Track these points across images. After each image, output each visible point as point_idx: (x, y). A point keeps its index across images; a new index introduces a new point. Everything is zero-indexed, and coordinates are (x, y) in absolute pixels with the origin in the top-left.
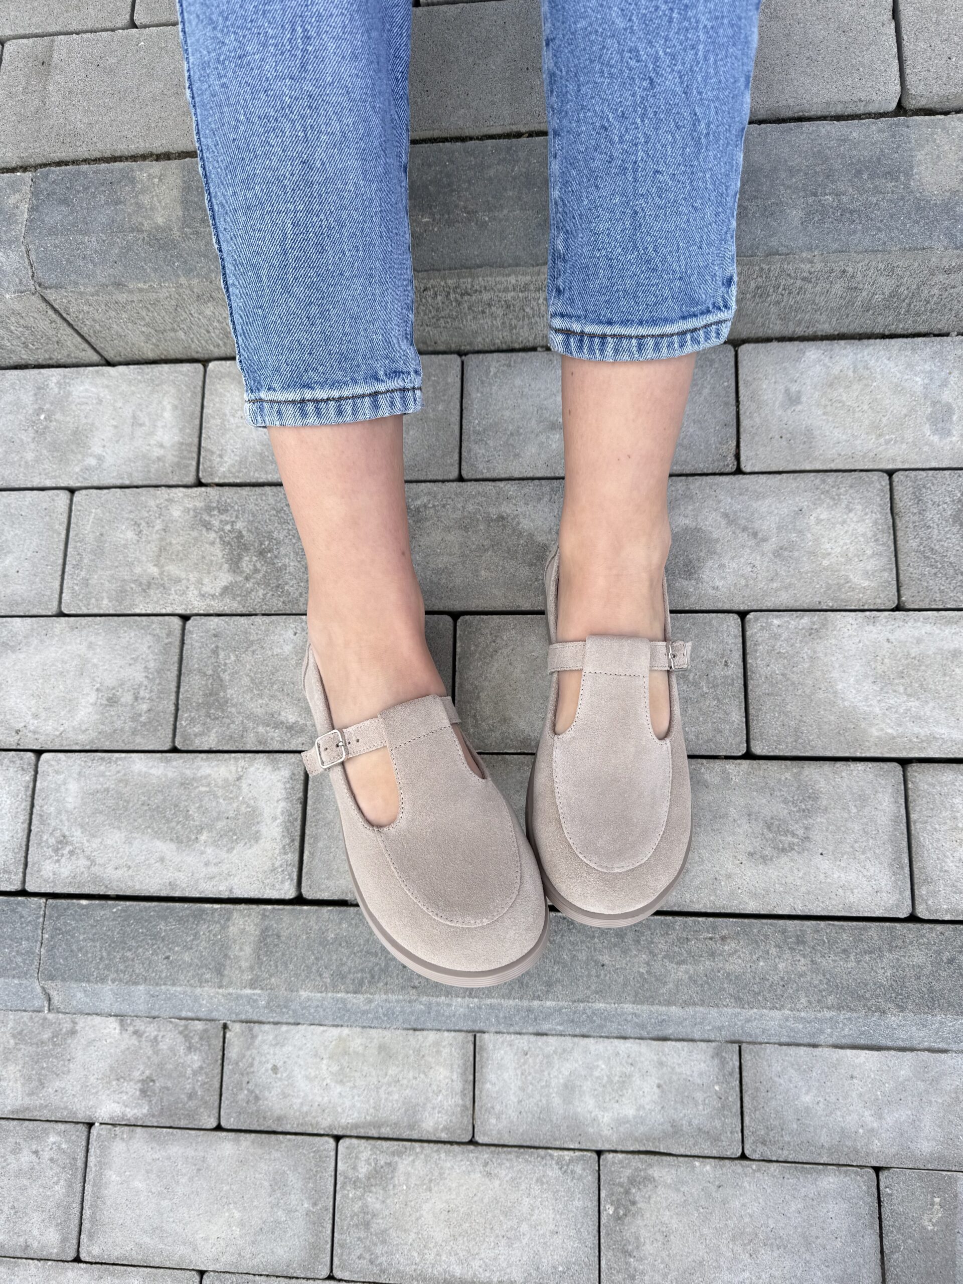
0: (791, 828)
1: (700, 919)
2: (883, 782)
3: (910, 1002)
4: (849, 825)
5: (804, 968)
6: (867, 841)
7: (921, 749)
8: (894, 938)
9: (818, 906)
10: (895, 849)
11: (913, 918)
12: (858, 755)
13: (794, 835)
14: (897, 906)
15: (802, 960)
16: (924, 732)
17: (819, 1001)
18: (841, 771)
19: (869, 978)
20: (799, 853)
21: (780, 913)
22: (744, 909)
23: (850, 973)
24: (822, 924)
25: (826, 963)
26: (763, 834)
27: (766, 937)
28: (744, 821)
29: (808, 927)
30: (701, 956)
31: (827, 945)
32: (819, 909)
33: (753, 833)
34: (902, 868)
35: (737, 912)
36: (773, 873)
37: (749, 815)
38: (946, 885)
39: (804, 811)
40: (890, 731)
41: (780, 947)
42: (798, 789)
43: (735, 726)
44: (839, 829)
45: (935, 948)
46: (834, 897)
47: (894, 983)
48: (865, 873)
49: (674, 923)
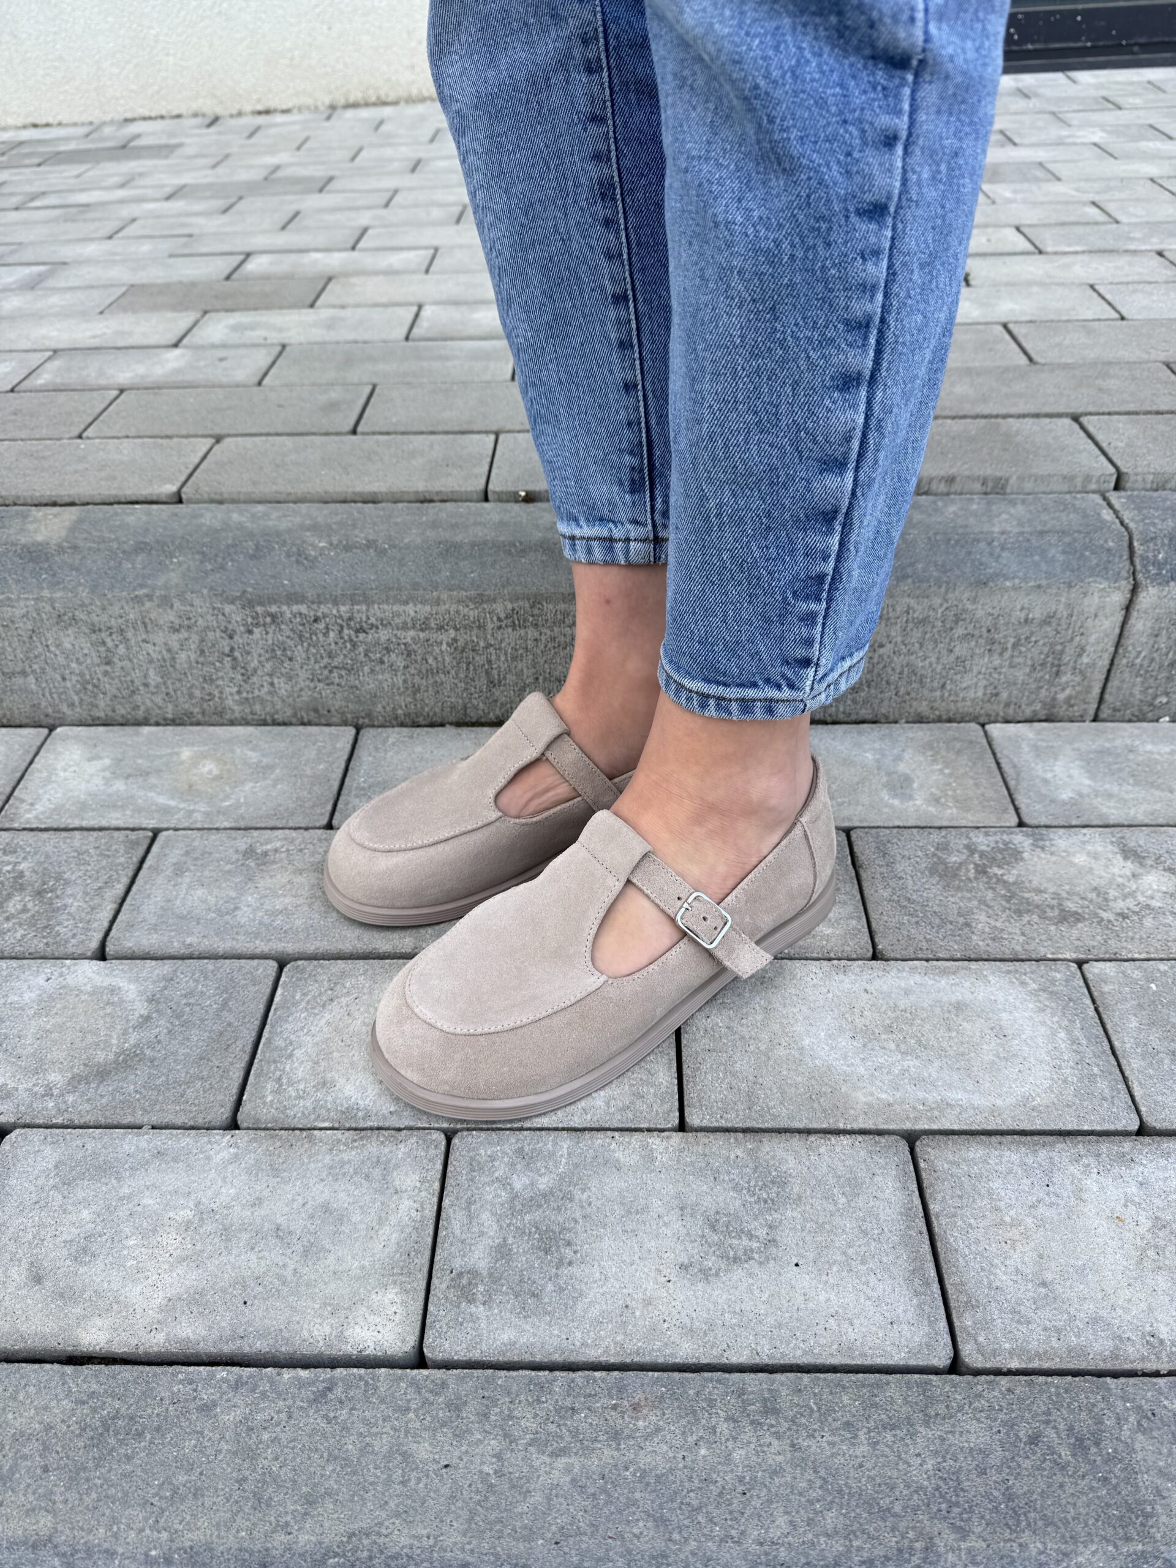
0: (747, 1227)
1: (597, 1374)
2: (881, 1161)
3: (975, 1519)
4: (837, 1220)
5: (779, 1458)
6: (868, 1244)
7: (931, 1119)
8: (931, 1400)
9: (796, 1347)
10: (913, 1255)
11: (956, 1367)
12: (841, 1126)
13: (751, 1236)
14: (928, 1345)
15: (775, 1442)
16: (932, 1097)
17: (810, 1522)
18: (818, 1147)
19: (895, 1474)
20: (761, 1263)
21: (734, 1360)
22: (672, 1355)
23: (861, 1466)
24: (806, 1378)
25: (817, 1447)
26: (703, 1236)
27: (711, 1403)
28: (674, 1216)
29: (782, 1384)
30: (596, 1440)
31: (816, 1415)
32: (799, 1353)
33: (688, 1234)
34: (927, 1284)
35: (661, 1360)
36: (719, 1294)
37: (682, 1209)
38: (1001, 1311)
39: (765, 1202)
40: (884, 1096)
41: (735, 1421)
42: (755, 1170)
43: (663, 1089)
44: (821, 1226)
45: (1001, 1416)
46: (823, 1332)
47: (941, 1483)
48: (870, 1293)
49: (551, 1382)
